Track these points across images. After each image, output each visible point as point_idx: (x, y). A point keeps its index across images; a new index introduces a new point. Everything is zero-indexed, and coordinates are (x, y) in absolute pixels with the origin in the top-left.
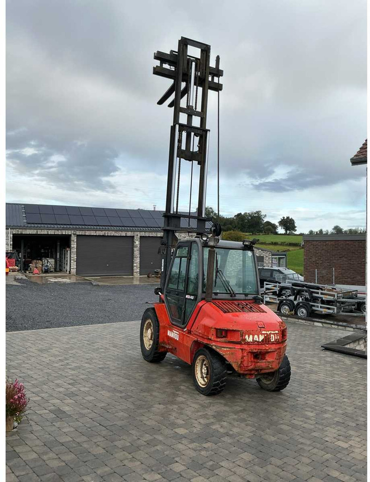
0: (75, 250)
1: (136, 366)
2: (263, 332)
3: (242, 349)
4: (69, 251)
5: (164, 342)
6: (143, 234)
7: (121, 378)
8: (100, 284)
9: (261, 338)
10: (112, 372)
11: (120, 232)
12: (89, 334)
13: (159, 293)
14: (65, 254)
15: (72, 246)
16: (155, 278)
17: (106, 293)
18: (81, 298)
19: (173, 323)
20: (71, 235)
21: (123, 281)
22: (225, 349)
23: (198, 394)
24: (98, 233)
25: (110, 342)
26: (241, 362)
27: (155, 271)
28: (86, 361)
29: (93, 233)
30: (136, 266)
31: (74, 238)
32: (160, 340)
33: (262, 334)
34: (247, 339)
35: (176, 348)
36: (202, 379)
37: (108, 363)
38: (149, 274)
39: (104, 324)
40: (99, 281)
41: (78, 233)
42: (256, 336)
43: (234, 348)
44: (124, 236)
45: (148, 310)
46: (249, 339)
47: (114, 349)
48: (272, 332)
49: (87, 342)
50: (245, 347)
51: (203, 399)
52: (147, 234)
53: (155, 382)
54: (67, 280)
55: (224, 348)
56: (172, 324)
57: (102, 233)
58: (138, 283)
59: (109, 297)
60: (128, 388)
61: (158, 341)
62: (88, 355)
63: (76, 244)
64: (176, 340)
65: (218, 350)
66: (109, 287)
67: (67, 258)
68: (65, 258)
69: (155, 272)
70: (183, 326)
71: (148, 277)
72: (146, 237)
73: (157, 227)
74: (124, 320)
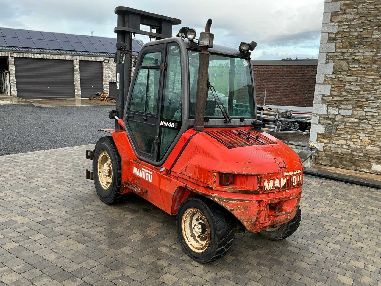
0: (14, 72)
1: (91, 213)
2: (286, 174)
3: (259, 202)
4: (8, 74)
5: (128, 182)
6: (82, 58)
7: (71, 241)
8: (43, 105)
9: (283, 182)
10: (57, 229)
11: (59, 56)
12: (26, 165)
13: (116, 117)
14: (4, 77)
15: (10, 68)
16: (97, 100)
17: (48, 115)
18: (21, 120)
19: (141, 157)
20: (8, 57)
21: (64, 103)
22: (234, 202)
23: (190, 262)
24: (37, 56)
25: (54, 176)
26: (257, 218)
27: (96, 93)
28: (20, 210)
29: (31, 56)
30: (77, 89)
31: (11, 61)
32: (124, 179)
33: (283, 177)
34: (267, 186)
35: (147, 192)
36: (192, 238)
37: (51, 211)
38: (90, 97)
39: (46, 151)
40: (42, 103)
41: (15, 55)
42: (277, 181)
43: (249, 200)
44: (63, 60)
45: (102, 139)
46: (269, 185)
47: (59, 186)
48: (295, 173)
49: (23, 177)
50: (263, 197)
51: (199, 269)
52: (86, 59)
53: (124, 245)
54: (8, 102)
55: (233, 200)
56: (138, 158)
57: (40, 56)
58: (80, 105)
59: (52, 119)
60: (84, 265)
61: (120, 180)
62: (23, 198)
63: (14, 66)
64: (148, 182)
65: (223, 204)
66: (52, 108)
67: (7, 80)
68: (4, 80)
69: (96, 95)
70: (157, 163)
71: (90, 99)
72: (85, 61)
73: (95, 52)
74: (69, 144)
